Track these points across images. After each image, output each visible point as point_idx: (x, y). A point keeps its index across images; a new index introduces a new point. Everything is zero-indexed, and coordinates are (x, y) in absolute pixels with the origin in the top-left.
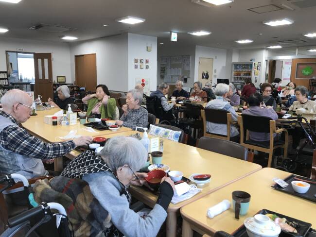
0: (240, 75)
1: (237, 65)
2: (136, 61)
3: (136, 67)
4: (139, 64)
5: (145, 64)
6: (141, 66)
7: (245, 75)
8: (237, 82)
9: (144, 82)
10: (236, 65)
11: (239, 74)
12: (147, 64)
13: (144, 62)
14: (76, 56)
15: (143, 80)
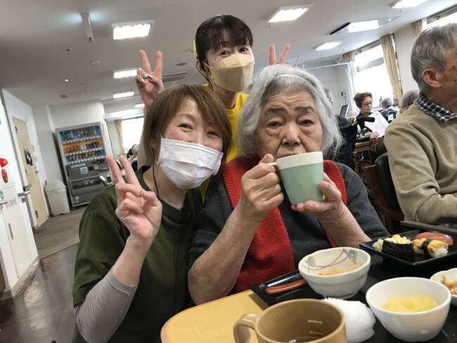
0: (79, 150)
1: (68, 132)
7: (89, 146)
8: (78, 163)
9: (5, 168)
10: (65, 134)
11: (76, 148)
15: (4, 163)
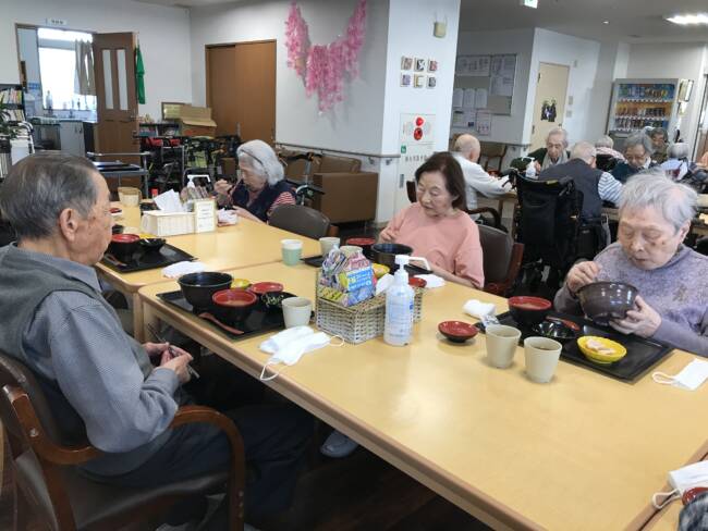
0: (635, 113)
1: (630, 86)
2: (406, 63)
3: (405, 81)
4: (411, 72)
5: (426, 74)
6: (416, 78)
7: (650, 112)
9: (422, 127)
10: (626, 87)
12: (432, 75)
13: (426, 66)
14: (209, 48)
15: (419, 122)
